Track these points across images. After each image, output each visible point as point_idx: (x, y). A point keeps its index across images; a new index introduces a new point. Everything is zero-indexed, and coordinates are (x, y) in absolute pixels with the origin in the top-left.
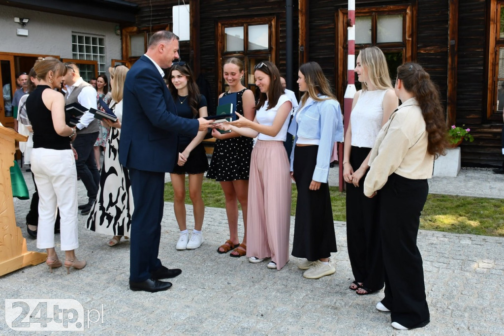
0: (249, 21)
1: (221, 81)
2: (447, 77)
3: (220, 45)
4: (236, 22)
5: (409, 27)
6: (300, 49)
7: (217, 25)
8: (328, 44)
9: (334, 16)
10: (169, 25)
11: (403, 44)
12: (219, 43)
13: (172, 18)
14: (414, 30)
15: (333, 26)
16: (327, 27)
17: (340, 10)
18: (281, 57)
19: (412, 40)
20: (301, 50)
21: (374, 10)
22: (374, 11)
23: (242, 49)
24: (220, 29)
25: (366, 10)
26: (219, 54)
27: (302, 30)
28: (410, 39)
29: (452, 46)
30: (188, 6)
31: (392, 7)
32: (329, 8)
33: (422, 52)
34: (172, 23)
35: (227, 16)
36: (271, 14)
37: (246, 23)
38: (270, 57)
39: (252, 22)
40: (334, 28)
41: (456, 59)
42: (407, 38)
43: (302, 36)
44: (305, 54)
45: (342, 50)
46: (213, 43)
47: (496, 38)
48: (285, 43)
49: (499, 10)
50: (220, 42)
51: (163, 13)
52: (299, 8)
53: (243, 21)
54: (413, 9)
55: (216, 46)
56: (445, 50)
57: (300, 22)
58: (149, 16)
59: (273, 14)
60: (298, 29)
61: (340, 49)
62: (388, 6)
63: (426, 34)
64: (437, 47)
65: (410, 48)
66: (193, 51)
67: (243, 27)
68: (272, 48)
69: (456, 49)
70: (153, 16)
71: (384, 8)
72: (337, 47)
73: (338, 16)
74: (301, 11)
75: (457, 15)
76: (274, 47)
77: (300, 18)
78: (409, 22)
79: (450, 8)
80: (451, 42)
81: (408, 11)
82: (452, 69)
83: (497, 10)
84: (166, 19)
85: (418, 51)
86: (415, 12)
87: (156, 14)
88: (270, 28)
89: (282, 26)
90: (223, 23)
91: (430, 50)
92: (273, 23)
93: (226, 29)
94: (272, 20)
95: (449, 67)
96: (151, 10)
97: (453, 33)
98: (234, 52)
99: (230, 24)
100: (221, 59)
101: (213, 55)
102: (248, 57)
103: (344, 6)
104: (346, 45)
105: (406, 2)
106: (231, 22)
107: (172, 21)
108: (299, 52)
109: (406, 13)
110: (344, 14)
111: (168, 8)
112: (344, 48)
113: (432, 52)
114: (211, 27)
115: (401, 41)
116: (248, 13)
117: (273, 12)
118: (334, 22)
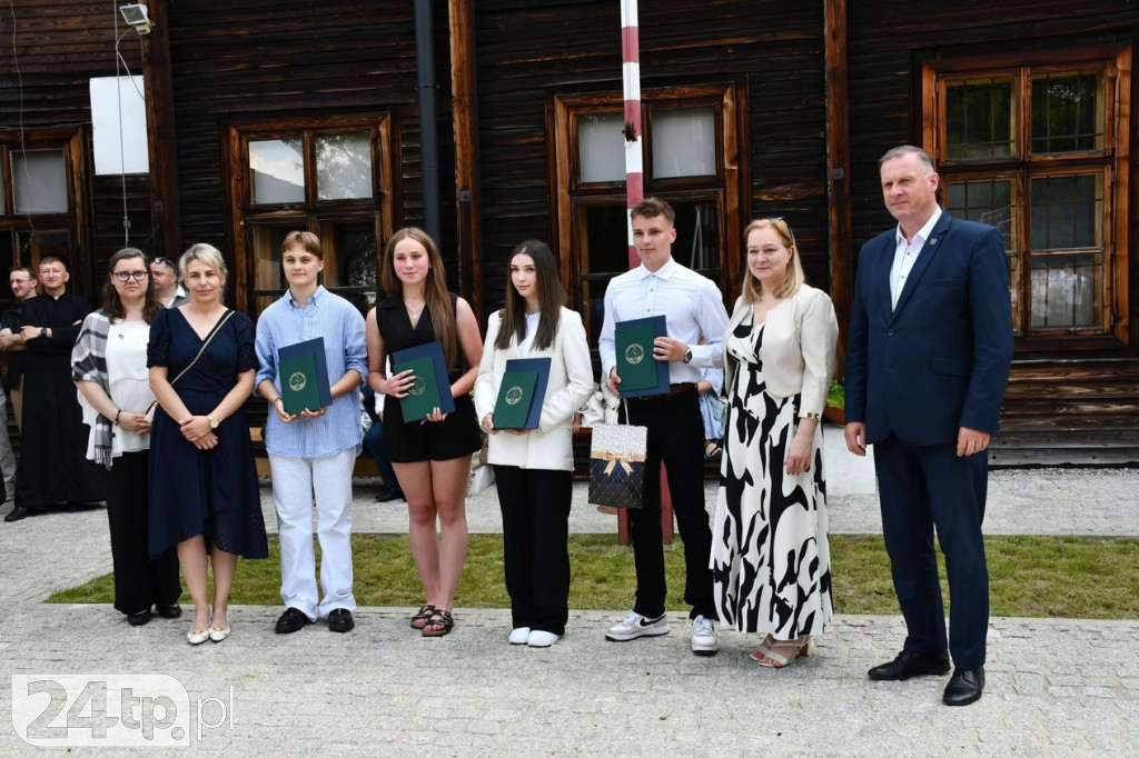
0: (316, 124)
1: (245, 281)
2: (827, 258)
3: (237, 188)
4: (281, 125)
5: (731, 138)
6: (462, 195)
7: (228, 133)
8: (529, 183)
9: (543, 112)
10: (80, 130)
11: (717, 181)
12: (233, 182)
13: (90, 110)
14: (744, 146)
15: (542, 139)
16: (525, 141)
17: (558, 97)
18: (406, 218)
19: (740, 170)
20: (462, 199)
22: (644, 101)
23: (302, 199)
24: (236, 145)
26: (236, 210)
27: (463, 148)
28: (735, 168)
29: (838, 183)
30: (139, 80)
31: (686, 90)
32: (530, 93)
33: (764, 198)
34: (90, 126)
35: (253, 109)
36: (374, 108)
37: (309, 128)
38: (377, 217)
39: (327, 127)
40: (543, 143)
41: (849, 214)
42: (727, 166)
43: (464, 164)
44: (473, 210)
45: (567, 197)
46: (216, 180)
47: (938, 161)
48: (419, 180)
49: (943, 94)
50: (238, 180)
51: (61, 96)
52: (454, 92)
53: (300, 125)
54: (739, 94)
55: (225, 191)
56: (820, 191)
57: (456, 127)
58: (16, 103)
59: (384, 107)
60: (452, 146)
61: (563, 196)
62: (678, 87)
63: (773, 156)
64: (797, 185)
65: (736, 189)
66: (160, 203)
67: (299, 143)
68: (383, 194)
69: (846, 190)
70: (27, 103)
71: (668, 93)
72: (552, 188)
73: (552, 112)
74: (460, 102)
75: (846, 108)
76: (387, 192)
77: (456, 117)
78: (731, 129)
79: (830, 92)
80: (834, 173)
81: (727, 100)
82: (840, 236)
83: (937, 94)
84: (70, 112)
85: (755, 197)
86: (743, 102)
87: (37, 96)
88: (376, 142)
89: (406, 138)
90: (242, 128)
91: (784, 194)
92: (383, 131)
93: (251, 144)
94: (380, 122)
95: (831, 231)
96: (21, 85)
97: (838, 151)
98: (279, 207)
99: (263, 131)
100: (242, 223)
101: (219, 215)
102: (318, 218)
103: (567, 89)
104: (577, 186)
105: (721, 79)
106: (266, 126)
107: (91, 120)
108: (458, 203)
109: (723, 106)
110: (568, 107)
111: (75, 83)
112: (570, 192)
113: (789, 198)
114: (209, 138)
115: (713, 172)
116: (314, 105)
117: (382, 102)
118: (544, 128)
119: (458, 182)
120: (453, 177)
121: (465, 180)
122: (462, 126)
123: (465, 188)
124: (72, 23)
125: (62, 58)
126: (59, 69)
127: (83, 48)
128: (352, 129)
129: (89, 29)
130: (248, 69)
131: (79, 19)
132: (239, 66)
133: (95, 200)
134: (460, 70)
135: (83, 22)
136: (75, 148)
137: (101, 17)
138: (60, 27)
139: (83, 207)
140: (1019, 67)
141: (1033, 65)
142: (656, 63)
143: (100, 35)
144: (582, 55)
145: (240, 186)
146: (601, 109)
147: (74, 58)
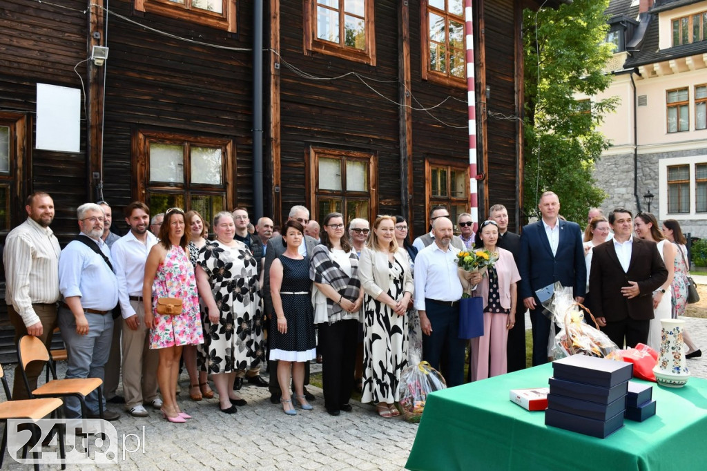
0: (192, 139)
3: (141, 170)
4: (171, 136)
5: (374, 176)
6: (275, 189)
7: (137, 135)
8: (297, 186)
9: (304, 153)
10: (25, 116)
11: (367, 194)
12: (139, 166)
13: (35, 105)
14: (377, 181)
15: (304, 166)
16: (296, 165)
17: (312, 147)
18: (239, 198)
19: (376, 191)
20: (275, 191)
21: (343, 153)
22: (343, 155)
23: (181, 180)
24: (142, 143)
25: (337, 153)
26: (140, 185)
27: (277, 165)
28: (374, 190)
29: (411, 200)
30: (76, 92)
31: (358, 154)
32: (297, 142)
33: (383, 203)
34: (35, 115)
35: (153, 124)
36: (223, 136)
37: (188, 141)
38: (225, 196)
39: (199, 142)
40: (304, 168)
41: (413, 213)
42: (371, 189)
43: (277, 173)
44: (280, 197)
46: (126, 163)
47: (429, 196)
48: (252, 178)
50: (142, 165)
51: (10, 90)
52: (272, 135)
53: (182, 138)
54: (376, 159)
55: (131, 170)
56: (399, 203)
57: (273, 153)
59: (228, 136)
62: (356, 152)
63: (386, 186)
64: (393, 199)
65: (374, 199)
67: (182, 148)
68: (228, 184)
69: (413, 203)
71: (352, 153)
73: (309, 154)
74: (275, 141)
76: (230, 183)
77: (274, 149)
80: (410, 196)
81: (371, 160)
83: (429, 171)
85: (380, 203)
86: (376, 162)
88: (224, 154)
89: (239, 155)
90: (146, 134)
91: (389, 202)
92: (229, 148)
94: (226, 144)
97: (411, 188)
98: (168, 184)
99: (159, 138)
100: (144, 192)
101: (127, 185)
102: (192, 193)
103: (315, 144)
104: (319, 190)
105: (369, 151)
106: (161, 135)
107: (36, 111)
108: (273, 193)
109: (370, 163)
110: (316, 153)
111: (24, 84)
112: (316, 193)
113: (390, 204)
114: (124, 137)
115: (366, 190)
116: (191, 128)
117: (228, 134)
118: (303, 160)
119: (274, 181)
120: (271, 179)
121: (277, 181)
122: (277, 154)
123: (277, 185)
124: (25, 43)
125: (16, 65)
126: (12, 71)
127: (33, 62)
128: (212, 145)
129: (39, 51)
130: (152, 100)
131: (31, 43)
132: (147, 97)
133: (33, 166)
134: (276, 126)
135: (35, 45)
136: (20, 127)
137: (48, 45)
138: (15, 43)
139: (23, 170)
140: (448, 165)
141: (451, 166)
142: (347, 139)
143: (48, 56)
144: (320, 130)
145: (143, 168)
146: (328, 156)
147: (26, 67)
